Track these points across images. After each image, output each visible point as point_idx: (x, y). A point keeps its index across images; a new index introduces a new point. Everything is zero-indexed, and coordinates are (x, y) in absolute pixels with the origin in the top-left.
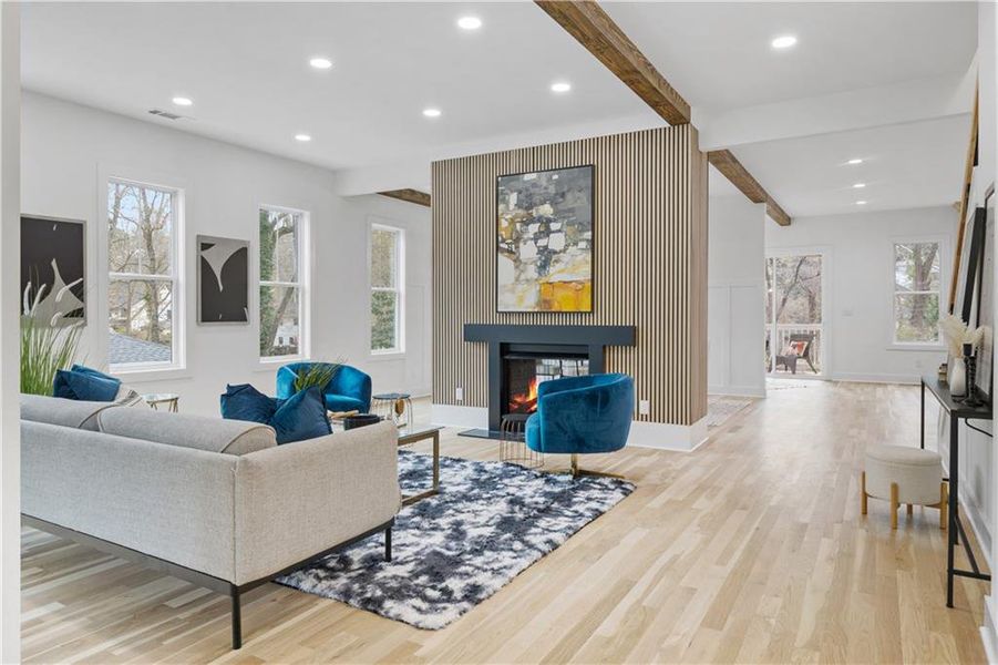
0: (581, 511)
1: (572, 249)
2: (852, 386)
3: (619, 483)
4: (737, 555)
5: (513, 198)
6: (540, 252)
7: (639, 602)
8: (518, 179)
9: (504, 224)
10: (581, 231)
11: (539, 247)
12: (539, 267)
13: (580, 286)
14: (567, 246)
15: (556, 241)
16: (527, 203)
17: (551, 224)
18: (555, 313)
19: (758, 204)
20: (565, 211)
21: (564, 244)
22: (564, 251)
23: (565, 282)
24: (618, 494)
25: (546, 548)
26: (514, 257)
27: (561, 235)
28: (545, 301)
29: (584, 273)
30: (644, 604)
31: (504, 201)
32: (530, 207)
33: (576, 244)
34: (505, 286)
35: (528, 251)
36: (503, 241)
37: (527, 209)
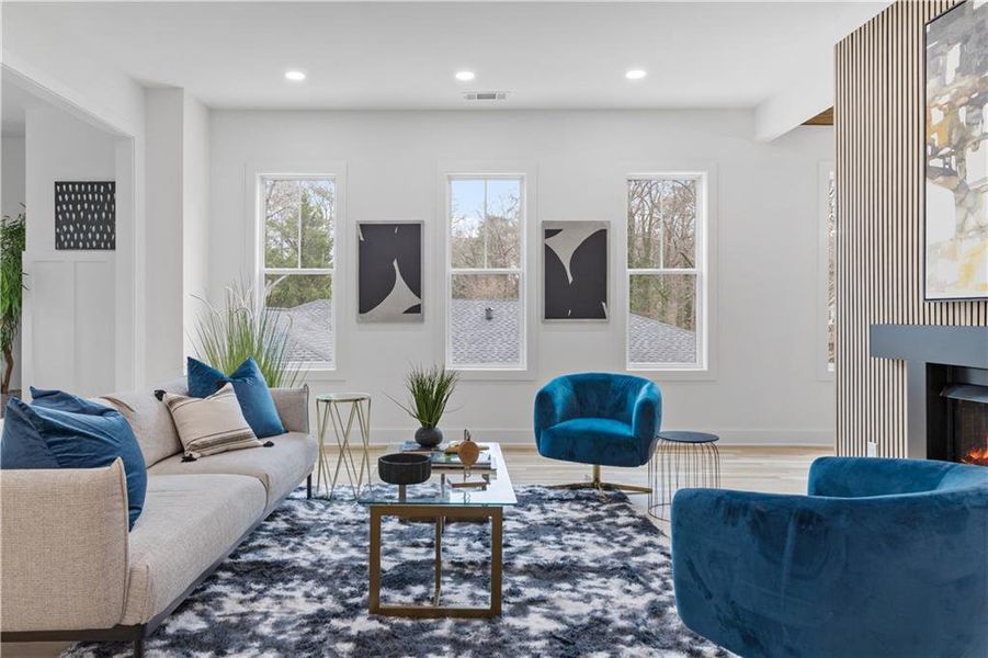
5: (953, 58)
8: (963, 13)
16: (980, 57)
26: (955, 182)
31: (937, 69)
34: (939, 245)
36: (935, 155)
37: (979, 71)
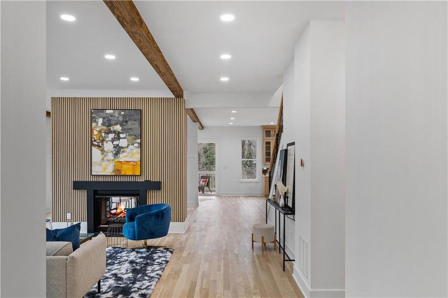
0: (160, 262)
1: (131, 147)
2: (228, 198)
3: (167, 249)
4: (222, 268)
5: (100, 121)
6: (114, 147)
7: (201, 287)
8: (103, 112)
9: (95, 133)
10: (136, 139)
11: (114, 145)
12: (114, 154)
13: (135, 164)
14: (128, 145)
15: (123, 143)
16: (108, 123)
17: (120, 135)
18: (122, 175)
19: (195, 123)
20: (127, 129)
21: (127, 144)
22: (127, 147)
23: (127, 162)
24: (169, 254)
25: (158, 276)
26: (101, 149)
27: (125, 140)
28: (117, 170)
29: (137, 158)
30: (203, 287)
31: (95, 121)
32: (109, 126)
33: (133, 144)
34: (96, 162)
35: (109, 146)
36: (95, 141)
37: (108, 126)
